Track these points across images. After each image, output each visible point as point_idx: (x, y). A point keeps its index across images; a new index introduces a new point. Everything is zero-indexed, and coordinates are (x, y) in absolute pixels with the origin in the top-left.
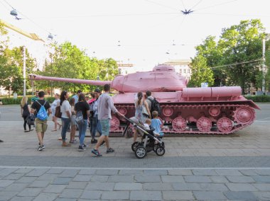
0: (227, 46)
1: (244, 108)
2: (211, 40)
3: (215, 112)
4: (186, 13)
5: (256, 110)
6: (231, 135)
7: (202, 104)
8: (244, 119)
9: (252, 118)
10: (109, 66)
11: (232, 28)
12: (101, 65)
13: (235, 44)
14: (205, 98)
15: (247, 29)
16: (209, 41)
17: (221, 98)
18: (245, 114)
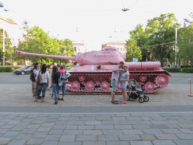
0: (151, 32)
1: (162, 76)
2: (140, 27)
3: (143, 79)
4: (125, 10)
5: (169, 77)
6: (153, 93)
7: (135, 73)
8: (162, 83)
9: (167, 82)
10: (66, 45)
11: (155, 19)
12: (60, 44)
13: (157, 31)
14: (137, 69)
15: (165, 20)
16: (139, 28)
17: (147, 69)
18: (163, 80)
